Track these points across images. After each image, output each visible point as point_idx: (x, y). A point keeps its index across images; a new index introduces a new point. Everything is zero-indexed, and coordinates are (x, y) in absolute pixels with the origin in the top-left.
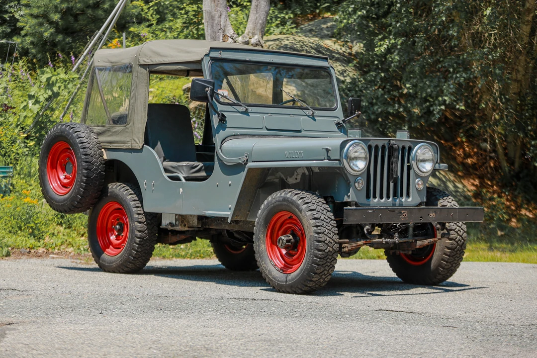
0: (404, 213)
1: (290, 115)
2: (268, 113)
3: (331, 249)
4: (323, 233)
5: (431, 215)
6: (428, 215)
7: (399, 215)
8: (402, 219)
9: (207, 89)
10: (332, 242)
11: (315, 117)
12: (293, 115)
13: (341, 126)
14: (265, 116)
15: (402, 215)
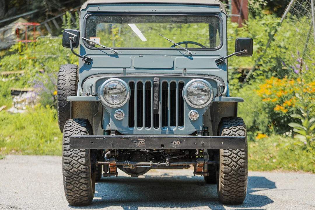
0: (140, 141)
1: (164, 55)
2: (139, 55)
3: (76, 170)
4: (69, 156)
5: (175, 143)
6: (172, 143)
7: (136, 143)
8: (138, 146)
9: (70, 38)
10: (77, 164)
11: (192, 56)
12: (167, 55)
13: (220, 63)
14: (135, 57)
15: (138, 142)
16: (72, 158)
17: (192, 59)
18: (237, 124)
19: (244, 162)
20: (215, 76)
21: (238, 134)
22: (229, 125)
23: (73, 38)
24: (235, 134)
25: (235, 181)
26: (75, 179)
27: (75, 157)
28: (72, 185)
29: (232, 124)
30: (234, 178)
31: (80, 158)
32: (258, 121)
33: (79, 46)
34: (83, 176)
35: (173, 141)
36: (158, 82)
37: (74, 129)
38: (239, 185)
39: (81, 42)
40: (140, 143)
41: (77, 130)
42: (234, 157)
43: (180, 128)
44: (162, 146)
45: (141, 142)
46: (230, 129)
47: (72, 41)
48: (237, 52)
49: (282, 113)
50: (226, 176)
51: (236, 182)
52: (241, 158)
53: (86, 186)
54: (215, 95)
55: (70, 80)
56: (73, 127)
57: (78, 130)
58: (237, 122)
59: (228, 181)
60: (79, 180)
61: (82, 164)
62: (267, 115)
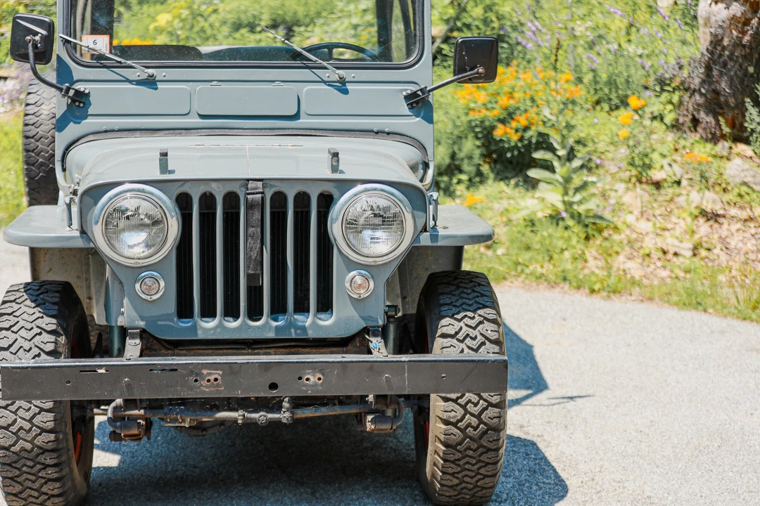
0: (209, 374)
1: (273, 81)
2: (211, 81)
3: (28, 446)
5: (308, 379)
6: (300, 378)
7: (196, 381)
8: (204, 389)
9: (28, 38)
10: (31, 429)
11: (347, 84)
12: (282, 81)
13: (417, 102)
14: (200, 86)
15: (203, 379)
16: (15, 413)
17: (346, 92)
18: (476, 302)
19: (498, 415)
20: (403, 135)
21: (481, 334)
22: (455, 306)
23: (37, 38)
24: (473, 336)
25: (473, 465)
26: (24, 469)
27: (24, 409)
28: (18, 485)
29: (464, 303)
30: (470, 457)
31: (39, 413)
32: (461, 155)
33: (54, 57)
34: (49, 462)
35: (305, 374)
36: (260, 196)
37: (22, 323)
38: (483, 473)
39: (58, 49)
40: (209, 381)
41: (32, 328)
42: (473, 403)
43: (320, 319)
44: (273, 386)
45: (212, 378)
46: (459, 320)
47: (35, 46)
48: (460, 76)
49: (509, 141)
50: (449, 452)
51: (476, 467)
52: (490, 405)
53: (58, 485)
54: (420, 227)
55: (51, 115)
56: (19, 319)
57: (35, 327)
58: (478, 297)
59: (452, 465)
60: (40, 471)
61: (43, 430)
62: (478, 143)
